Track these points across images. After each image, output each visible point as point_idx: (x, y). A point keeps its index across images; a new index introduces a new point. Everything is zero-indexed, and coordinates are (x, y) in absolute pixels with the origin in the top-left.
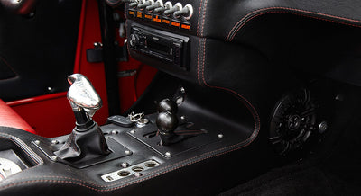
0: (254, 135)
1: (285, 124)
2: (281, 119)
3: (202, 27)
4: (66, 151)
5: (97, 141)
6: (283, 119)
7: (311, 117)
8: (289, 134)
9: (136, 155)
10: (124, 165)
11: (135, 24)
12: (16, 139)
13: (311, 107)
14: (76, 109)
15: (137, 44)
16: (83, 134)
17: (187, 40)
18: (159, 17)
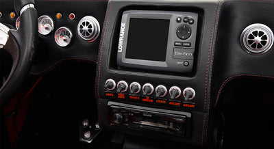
3: (208, 106)
11: (112, 103)
17: (189, 115)
18: (150, 98)
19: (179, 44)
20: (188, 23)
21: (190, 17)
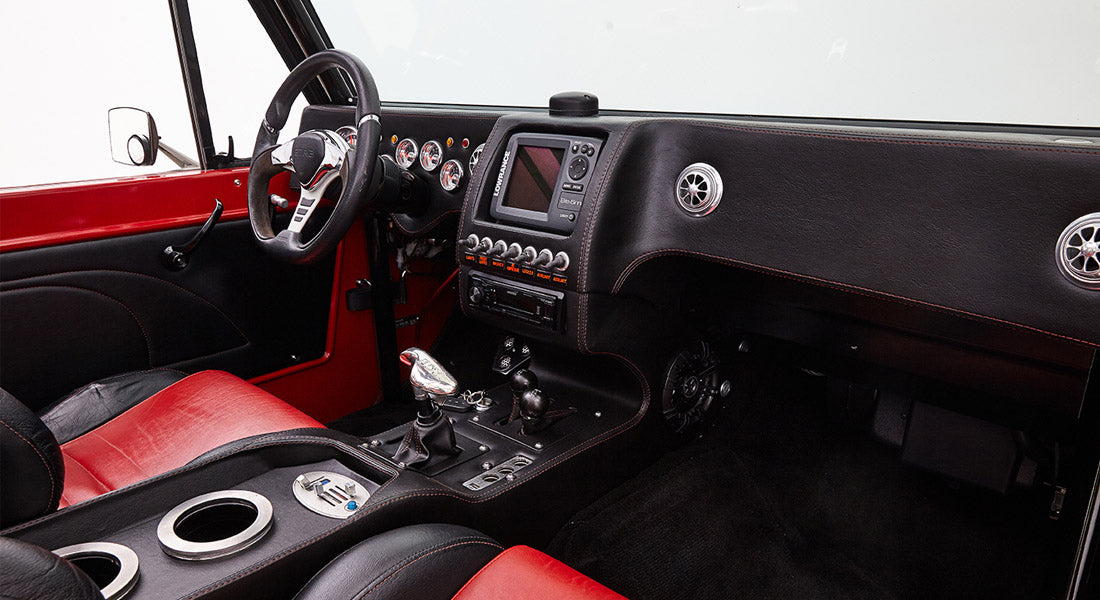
0: (643, 408)
1: (679, 390)
2: (675, 385)
3: (584, 282)
4: (405, 455)
5: (446, 437)
6: (677, 385)
7: (711, 377)
8: (684, 403)
9: (494, 450)
10: (486, 466)
11: (475, 272)
12: (338, 442)
13: (710, 365)
14: (420, 396)
15: (480, 300)
16: (430, 429)
17: (561, 296)
18: (516, 266)
19: (569, 186)
20: (586, 155)
21: (590, 145)
